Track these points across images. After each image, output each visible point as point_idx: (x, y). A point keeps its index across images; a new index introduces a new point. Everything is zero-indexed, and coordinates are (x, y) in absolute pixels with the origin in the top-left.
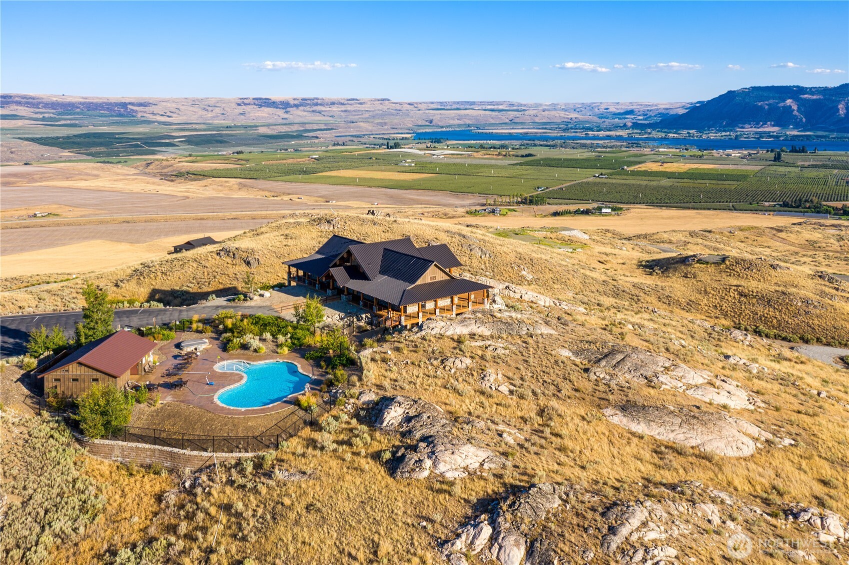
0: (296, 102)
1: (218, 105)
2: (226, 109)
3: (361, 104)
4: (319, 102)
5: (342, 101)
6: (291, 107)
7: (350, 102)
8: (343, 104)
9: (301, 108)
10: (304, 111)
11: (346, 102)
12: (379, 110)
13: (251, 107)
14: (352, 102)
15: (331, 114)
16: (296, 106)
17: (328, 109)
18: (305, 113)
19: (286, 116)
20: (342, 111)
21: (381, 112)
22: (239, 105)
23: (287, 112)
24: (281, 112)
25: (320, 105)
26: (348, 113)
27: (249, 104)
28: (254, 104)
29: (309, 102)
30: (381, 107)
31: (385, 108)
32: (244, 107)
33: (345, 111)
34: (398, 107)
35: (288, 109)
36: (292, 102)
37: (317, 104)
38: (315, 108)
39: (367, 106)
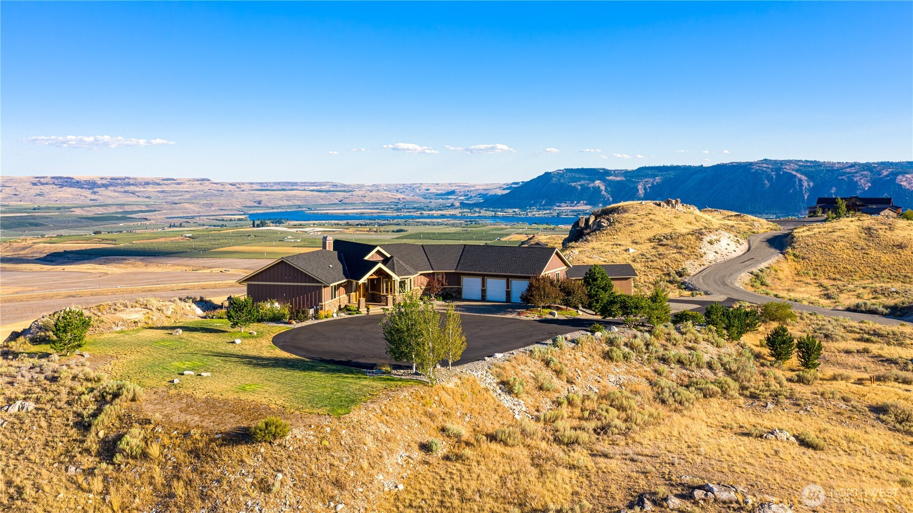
0: (104, 182)
1: (7, 185)
2: (19, 189)
3: (178, 184)
4: (131, 181)
5: (158, 181)
6: (99, 187)
7: (166, 182)
8: (159, 184)
9: (111, 188)
10: (115, 191)
11: (161, 182)
12: (199, 191)
13: (51, 186)
14: (169, 182)
15: (147, 195)
16: (104, 185)
17: (143, 189)
18: (116, 194)
19: (94, 197)
20: (158, 192)
21: (202, 193)
22: (34, 184)
23: (95, 193)
24: (87, 193)
25: (133, 185)
26: (166, 195)
27: (47, 184)
28: (54, 183)
29: (119, 181)
30: (201, 188)
31: (206, 189)
32: (41, 187)
33: (163, 192)
34: (220, 188)
35: (96, 190)
36: (100, 182)
37: (129, 184)
38: (127, 188)
39: (185, 186)
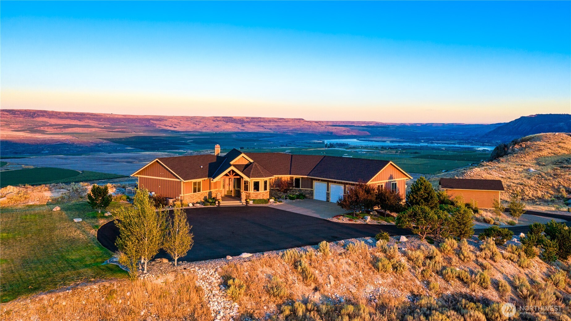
0: (248, 120)
1: (202, 121)
2: (207, 123)
3: (287, 121)
4: (262, 120)
5: (275, 120)
6: (245, 123)
7: (280, 120)
8: (276, 122)
9: (251, 124)
10: (253, 125)
11: (277, 120)
12: (298, 126)
13: (222, 122)
14: (282, 120)
15: (269, 128)
16: (248, 122)
17: (268, 124)
18: (254, 127)
19: (243, 128)
20: (276, 126)
21: (299, 127)
22: (214, 121)
23: (243, 126)
24: (239, 126)
25: (262, 122)
26: (280, 128)
27: (220, 121)
28: (223, 121)
29: (256, 120)
30: (299, 124)
31: (301, 124)
32: (217, 122)
33: (278, 126)
34: (309, 124)
35: (244, 124)
36: (246, 120)
37: (260, 122)
38: (259, 124)
39: (290, 123)
